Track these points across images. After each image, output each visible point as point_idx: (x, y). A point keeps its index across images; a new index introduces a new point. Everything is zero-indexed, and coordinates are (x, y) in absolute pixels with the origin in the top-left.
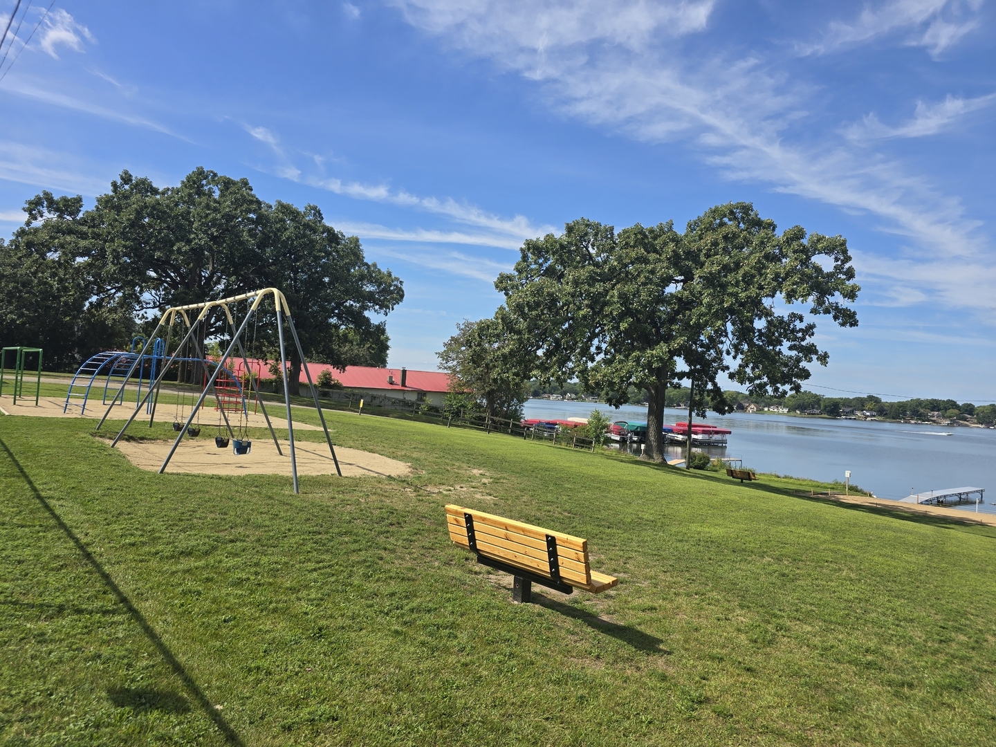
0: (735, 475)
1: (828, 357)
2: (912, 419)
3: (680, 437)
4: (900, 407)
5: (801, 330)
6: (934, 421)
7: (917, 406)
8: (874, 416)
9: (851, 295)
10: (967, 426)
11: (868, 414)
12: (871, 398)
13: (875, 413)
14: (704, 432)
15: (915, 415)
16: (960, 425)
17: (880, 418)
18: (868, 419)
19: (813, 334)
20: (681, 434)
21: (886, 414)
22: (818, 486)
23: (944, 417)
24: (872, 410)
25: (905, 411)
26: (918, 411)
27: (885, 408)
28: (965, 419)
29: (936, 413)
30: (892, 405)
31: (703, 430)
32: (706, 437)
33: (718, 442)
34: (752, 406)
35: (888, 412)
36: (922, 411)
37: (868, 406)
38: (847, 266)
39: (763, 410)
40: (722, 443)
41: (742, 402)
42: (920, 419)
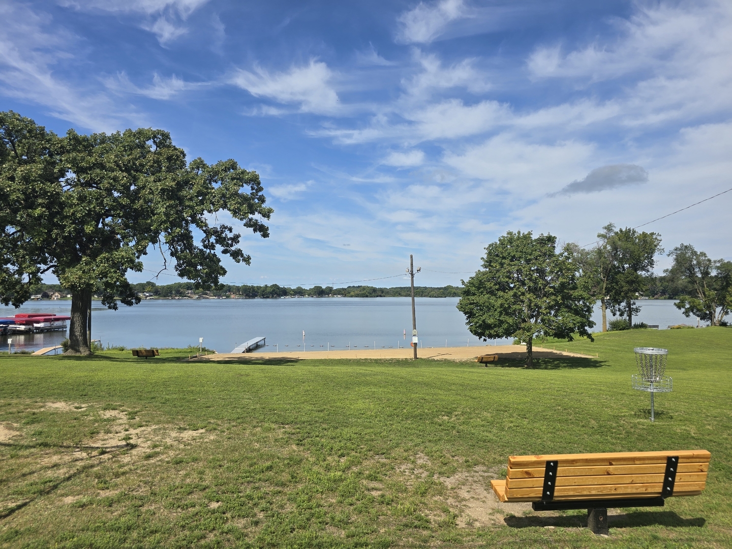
0: (140, 354)
1: (250, 259)
2: (176, 296)
3: (22, 328)
4: (168, 288)
5: (231, 239)
6: (189, 297)
7: (178, 287)
8: (152, 296)
9: (267, 214)
10: (208, 298)
11: (148, 295)
12: (149, 283)
13: (152, 294)
14: (45, 321)
15: (178, 293)
16: (204, 298)
17: (157, 297)
18: (148, 298)
19: (238, 242)
20: (23, 324)
21: (160, 294)
22: (180, 352)
23: (195, 294)
24: (150, 291)
25: (172, 291)
26: (179, 291)
27: (159, 290)
28: (206, 294)
29: (190, 291)
30: (163, 287)
31: (45, 319)
32: (48, 324)
33: (59, 327)
34: (57, 294)
35: (161, 292)
36: (182, 290)
37: (147, 289)
38: (260, 194)
39: (66, 297)
40: (63, 328)
41: (46, 291)
42: (180, 296)
